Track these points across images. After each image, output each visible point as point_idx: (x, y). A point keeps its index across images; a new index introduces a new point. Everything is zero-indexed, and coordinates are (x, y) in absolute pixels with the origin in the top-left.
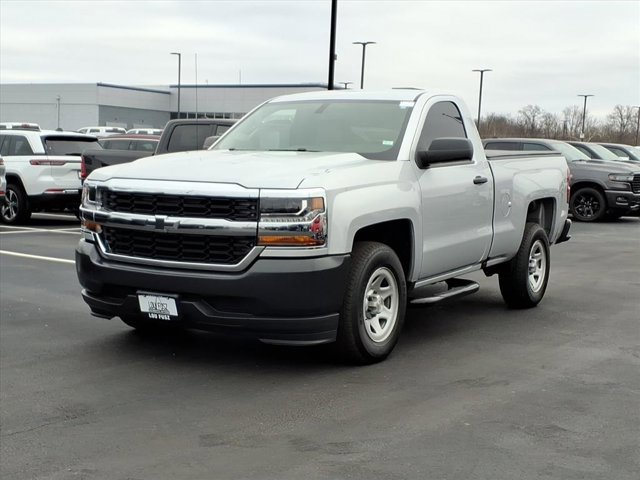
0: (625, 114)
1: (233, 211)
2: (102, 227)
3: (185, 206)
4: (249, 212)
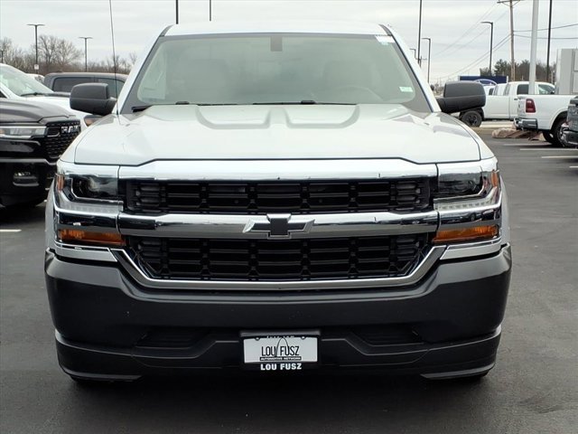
0: (49, 44)
1: (393, 199)
2: (125, 237)
3: (312, 195)
4: (413, 198)
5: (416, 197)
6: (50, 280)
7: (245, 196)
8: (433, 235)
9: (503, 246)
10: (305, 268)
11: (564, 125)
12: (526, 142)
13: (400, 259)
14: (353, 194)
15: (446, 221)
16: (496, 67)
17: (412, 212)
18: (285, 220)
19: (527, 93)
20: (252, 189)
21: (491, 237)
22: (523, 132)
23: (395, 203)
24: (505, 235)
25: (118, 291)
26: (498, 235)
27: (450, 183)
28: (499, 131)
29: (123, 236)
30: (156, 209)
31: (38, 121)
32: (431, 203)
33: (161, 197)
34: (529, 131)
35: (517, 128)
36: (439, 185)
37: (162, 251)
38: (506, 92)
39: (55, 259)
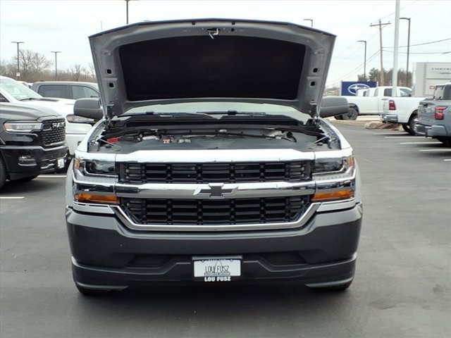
1: (287, 173)
2: (119, 198)
3: (237, 172)
4: (300, 173)
5: (302, 172)
6: (70, 226)
7: (195, 172)
8: (312, 196)
9: (357, 203)
10: (232, 217)
11: (416, 120)
12: (390, 132)
13: (292, 211)
14: (262, 171)
15: (321, 188)
16: (370, 73)
17: (299, 181)
18: (220, 187)
19: (390, 95)
20: (199, 168)
21: (349, 198)
22: (387, 125)
23: (288, 176)
24: (358, 197)
25: (115, 232)
26: (353, 196)
27: (323, 164)
28: (370, 123)
29: (118, 198)
30: (139, 180)
31: (36, 120)
32: (311, 176)
33: (142, 173)
34: (392, 123)
35: (383, 122)
36: (316, 165)
37: (142, 207)
38: (376, 95)
39: (73, 212)
